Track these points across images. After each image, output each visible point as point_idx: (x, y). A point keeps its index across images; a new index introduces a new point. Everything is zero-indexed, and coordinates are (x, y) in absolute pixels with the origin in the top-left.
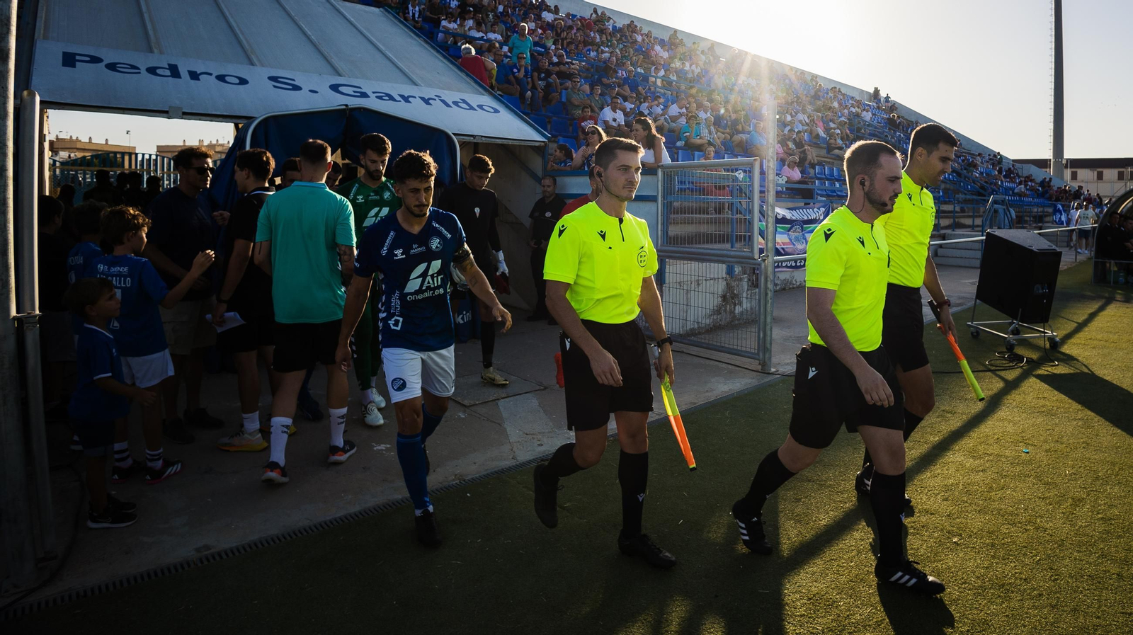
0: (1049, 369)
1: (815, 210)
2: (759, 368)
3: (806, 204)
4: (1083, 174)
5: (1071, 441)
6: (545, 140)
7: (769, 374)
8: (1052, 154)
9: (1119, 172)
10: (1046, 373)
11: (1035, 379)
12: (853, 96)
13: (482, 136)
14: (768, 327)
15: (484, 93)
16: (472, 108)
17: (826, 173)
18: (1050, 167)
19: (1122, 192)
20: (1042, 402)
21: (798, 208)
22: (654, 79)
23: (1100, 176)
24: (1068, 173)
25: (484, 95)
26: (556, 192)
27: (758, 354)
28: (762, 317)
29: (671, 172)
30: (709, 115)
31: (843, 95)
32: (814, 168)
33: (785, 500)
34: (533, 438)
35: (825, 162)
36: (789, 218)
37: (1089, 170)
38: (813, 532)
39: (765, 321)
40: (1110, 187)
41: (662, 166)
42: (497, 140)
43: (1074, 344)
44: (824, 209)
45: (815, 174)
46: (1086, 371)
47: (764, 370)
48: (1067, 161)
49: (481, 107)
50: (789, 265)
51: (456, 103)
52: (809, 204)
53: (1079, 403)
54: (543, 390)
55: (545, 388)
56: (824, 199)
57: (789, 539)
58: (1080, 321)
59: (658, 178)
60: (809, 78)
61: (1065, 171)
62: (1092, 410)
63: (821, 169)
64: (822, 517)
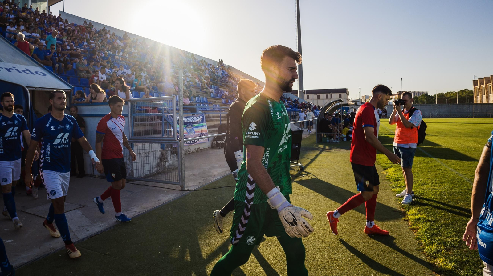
0: (301, 178)
1: (198, 117)
2: (180, 188)
3: (193, 115)
4: (312, 96)
5: (310, 204)
6: (70, 89)
7: (185, 191)
8: (298, 88)
9: (326, 95)
10: (299, 180)
11: (295, 183)
12: (211, 63)
13: (40, 88)
14: (183, 170)
15: (37, 65)
16: (32, 73)
17: (201, 100)
18: (298, 94)
19: (328, 103)
20: (298, 191)
21: (190, 117)
22: (118, 57)
23: (319, 97)
24: (305, 96)
26: (78, 114)
27: (179, 182)
28: (180, 166)
29: (135, 103)
30: (146, 74)
31: (206, 63)
32: (195, 98)
33: (201, 239)
34: (84, 229)
35: (200, 95)
36: (186, 121)
37: (314, 94)
38: (215, 249)
39: (182, 168)
40: (322, 102)
41: (130, 100)
42: (47, 89)
43: (310, 168)
44: (201, 117)
45: (196, 101)
46: (315, 178)
47: (183, 189)
48: (305, 91)
49: (36, 72)
50: (188, 143)
51: (24, 71)
52: (195, 115)
53: (312, 190)
54: (82, 207)
55: (83, 206)
56: (201, 112)
57: (205, 252)
58: (312, 159)
59: (128, 106)
60: (190, 55)
61: (304, 95)
62: (317, 192)
63: (199, 98)
64: (217, 243)
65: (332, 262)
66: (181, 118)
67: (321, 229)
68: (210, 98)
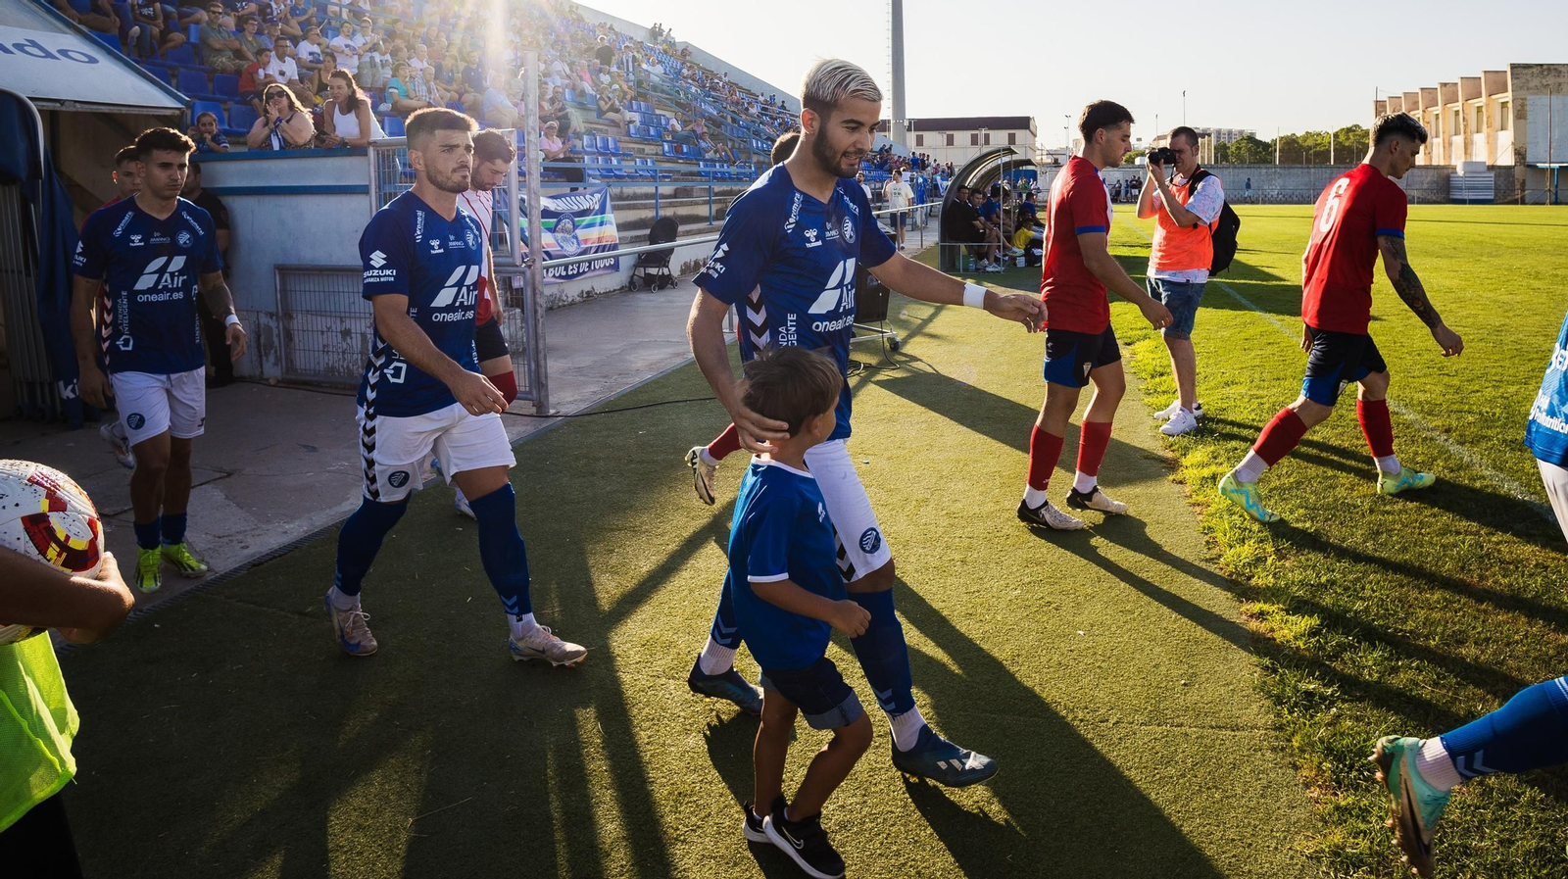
0: (890, 373)
1: (588, 197)
2: (534, 411)
3: (573, 190)
4: (932, 138)
6: (180, 106)
7: (548, 418)
8: (891, 114)
9: (972, 135)
10: (886, 378)
11: (872, 386)
13: (76, 102)
14: (541, 359)
15: (67, 30)
16: (49, 55)
17: (599, 146)
18: (889, 131)
20: (882, 409)
21: (564, 196)
23: (950, 141)
24: (912, 137)
25: (66, 33)
27: (531, 392)
28: (532, 344)
29: (388, 151)
30: (426, 64)
32: (581, 139)
35: (594, 129)
36: (553, 209)
37: (937, 133)
39: (536, 350)
40: (960, 152)
41: (375, 142)
42: (102, 107)
43: (917, 343)
44: (599, 196)
45: (583, 147)
46: (930, 370)
47: (541, 414)
48: (910, 123)
49: (64, 53)
50: (557, 275)
51: (21, 48)
52: (577, 189)
53: (923, 405)
56: (597, 181)
58: (924, 318)
59: (369, 160)
61: (908, 134)
63: (591, 140)
65: (971, 602)
66: (533, 196)
67: (944, 512)
68: (627, 138)
